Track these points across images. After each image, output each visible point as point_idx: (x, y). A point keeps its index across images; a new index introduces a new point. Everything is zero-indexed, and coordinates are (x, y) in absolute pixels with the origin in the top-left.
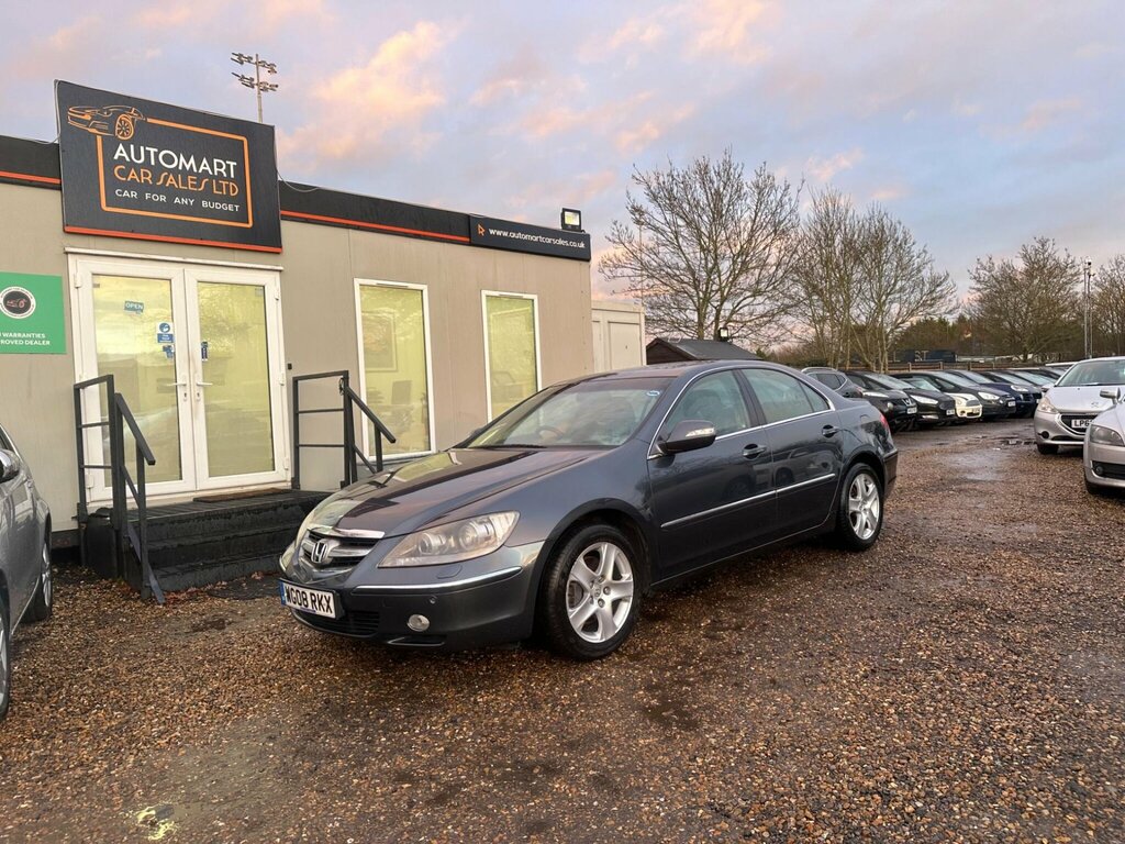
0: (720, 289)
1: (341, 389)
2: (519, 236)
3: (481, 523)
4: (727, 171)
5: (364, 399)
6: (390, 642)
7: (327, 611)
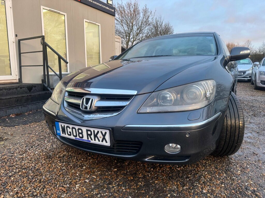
0: (133, 38)
1: (41, 43)
2: (96, 3)
6: (146, 160)
7: (95, 140)
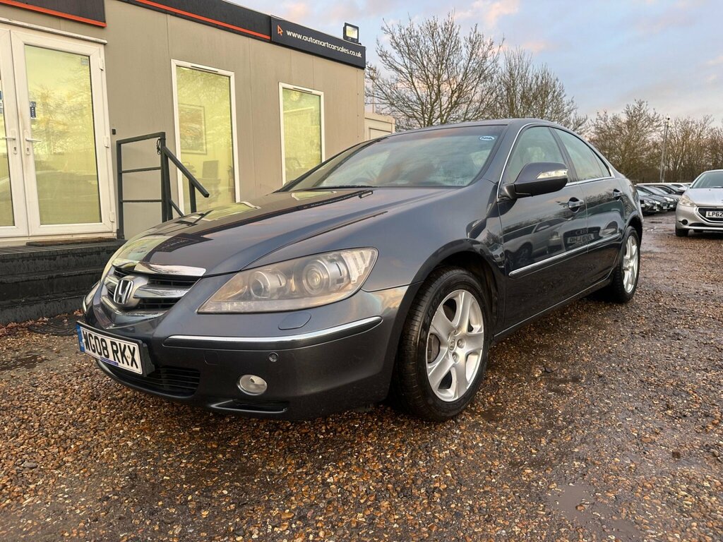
1: (158, 148)
2: (311, 40)
3: (332, 261)
4: (449, 30)
5: (179, 158)
6: (214, 406)
7: (132, 365)
